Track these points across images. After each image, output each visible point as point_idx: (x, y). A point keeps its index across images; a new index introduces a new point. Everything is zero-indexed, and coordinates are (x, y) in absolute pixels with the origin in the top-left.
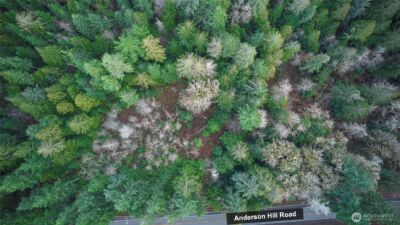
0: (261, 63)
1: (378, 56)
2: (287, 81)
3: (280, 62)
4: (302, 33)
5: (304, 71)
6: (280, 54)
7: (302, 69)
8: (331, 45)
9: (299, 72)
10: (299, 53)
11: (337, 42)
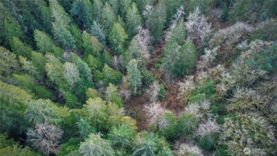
0: (116, 132)
1: (143, 31)
2: (146, 107)
3: (122, 110)
4: (101, 82)
5: (138, 90)
6: (113, 107)
7: (135, 92)
8: (122, 62)
9: (138, 96)
10: (119, 88)
11: (121, 56)
